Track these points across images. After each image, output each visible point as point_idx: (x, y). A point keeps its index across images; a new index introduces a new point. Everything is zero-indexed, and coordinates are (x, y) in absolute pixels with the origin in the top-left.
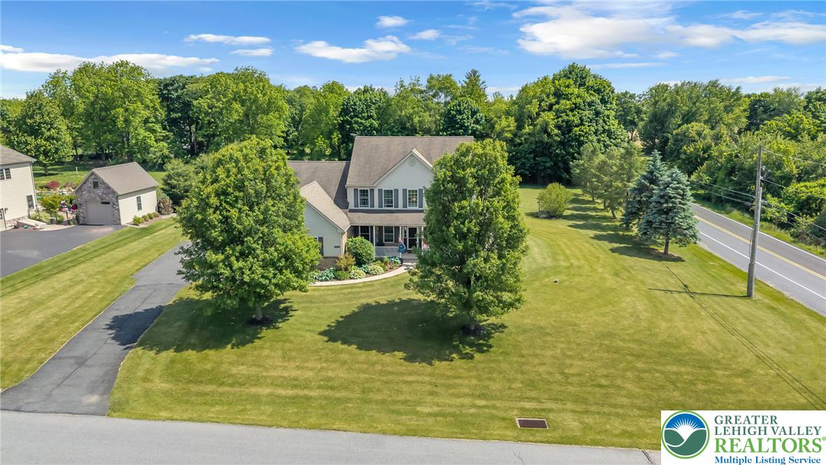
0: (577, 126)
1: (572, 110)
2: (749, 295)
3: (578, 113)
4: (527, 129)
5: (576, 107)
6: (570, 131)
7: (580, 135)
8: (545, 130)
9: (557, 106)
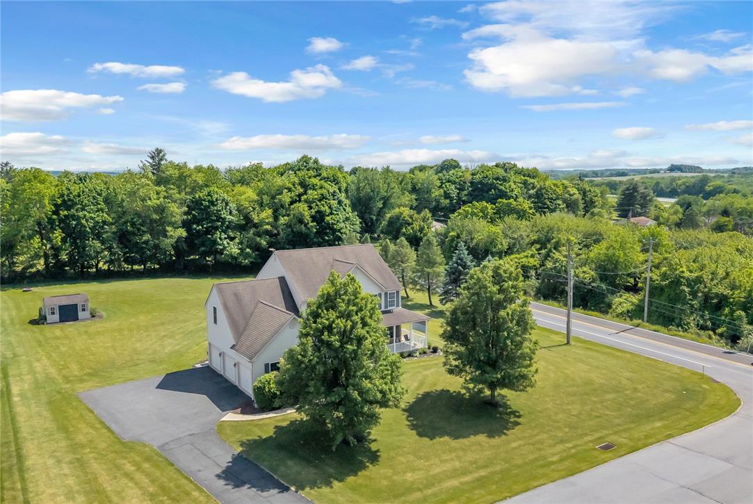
0: (328, 216)
1: (320, 201)
2: (568, 343)
3: (326, 202)
4: (283, 220)
5: (323, 198)
6: (323, 220)
7: (333, 224)
8: (301, 221)
9: (305, 196)
